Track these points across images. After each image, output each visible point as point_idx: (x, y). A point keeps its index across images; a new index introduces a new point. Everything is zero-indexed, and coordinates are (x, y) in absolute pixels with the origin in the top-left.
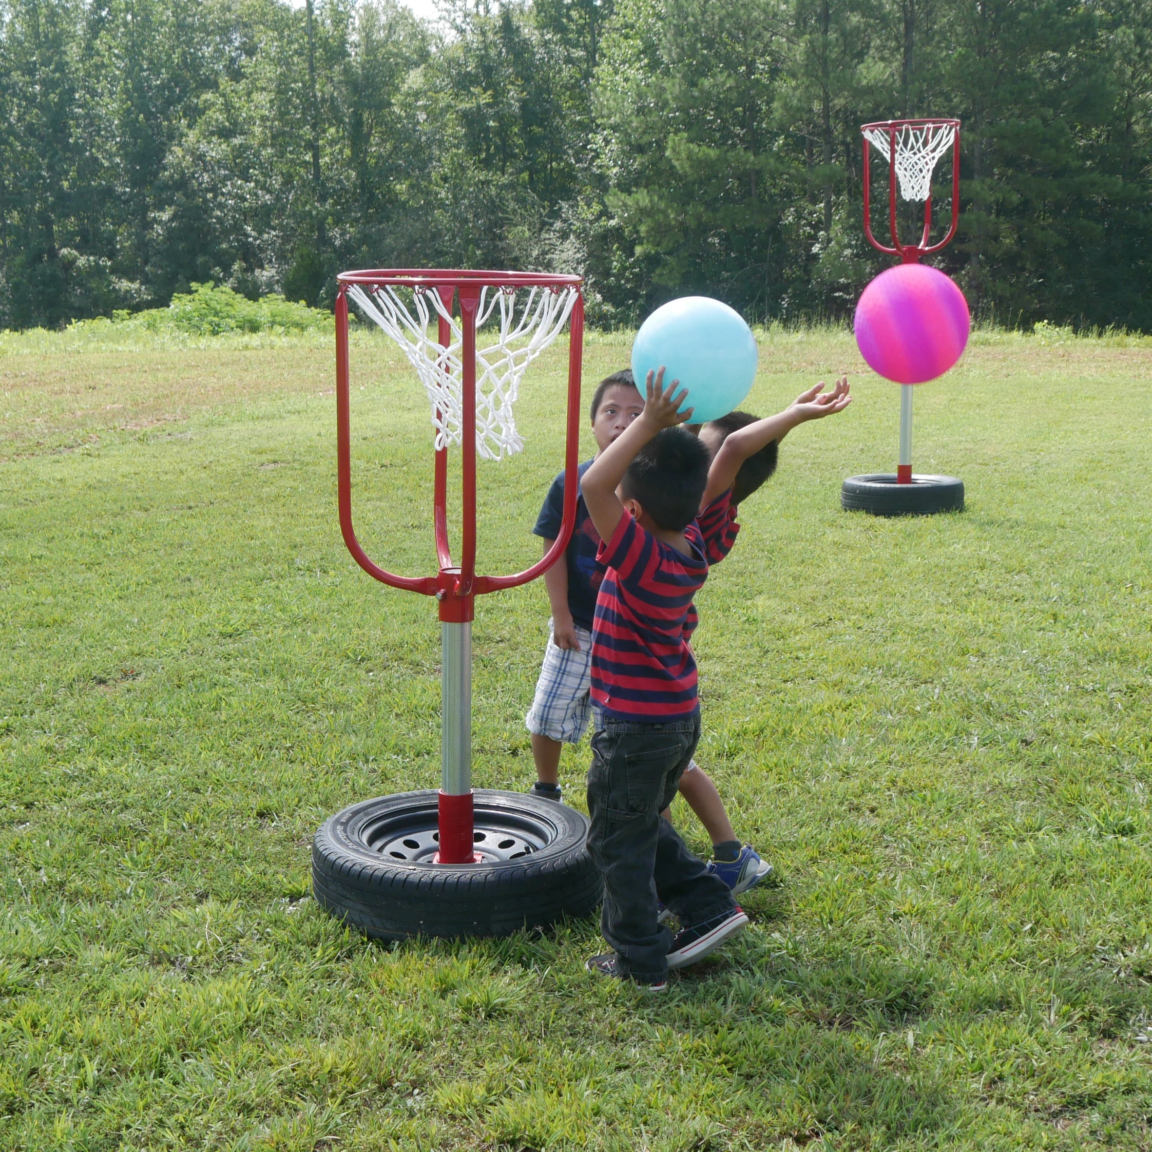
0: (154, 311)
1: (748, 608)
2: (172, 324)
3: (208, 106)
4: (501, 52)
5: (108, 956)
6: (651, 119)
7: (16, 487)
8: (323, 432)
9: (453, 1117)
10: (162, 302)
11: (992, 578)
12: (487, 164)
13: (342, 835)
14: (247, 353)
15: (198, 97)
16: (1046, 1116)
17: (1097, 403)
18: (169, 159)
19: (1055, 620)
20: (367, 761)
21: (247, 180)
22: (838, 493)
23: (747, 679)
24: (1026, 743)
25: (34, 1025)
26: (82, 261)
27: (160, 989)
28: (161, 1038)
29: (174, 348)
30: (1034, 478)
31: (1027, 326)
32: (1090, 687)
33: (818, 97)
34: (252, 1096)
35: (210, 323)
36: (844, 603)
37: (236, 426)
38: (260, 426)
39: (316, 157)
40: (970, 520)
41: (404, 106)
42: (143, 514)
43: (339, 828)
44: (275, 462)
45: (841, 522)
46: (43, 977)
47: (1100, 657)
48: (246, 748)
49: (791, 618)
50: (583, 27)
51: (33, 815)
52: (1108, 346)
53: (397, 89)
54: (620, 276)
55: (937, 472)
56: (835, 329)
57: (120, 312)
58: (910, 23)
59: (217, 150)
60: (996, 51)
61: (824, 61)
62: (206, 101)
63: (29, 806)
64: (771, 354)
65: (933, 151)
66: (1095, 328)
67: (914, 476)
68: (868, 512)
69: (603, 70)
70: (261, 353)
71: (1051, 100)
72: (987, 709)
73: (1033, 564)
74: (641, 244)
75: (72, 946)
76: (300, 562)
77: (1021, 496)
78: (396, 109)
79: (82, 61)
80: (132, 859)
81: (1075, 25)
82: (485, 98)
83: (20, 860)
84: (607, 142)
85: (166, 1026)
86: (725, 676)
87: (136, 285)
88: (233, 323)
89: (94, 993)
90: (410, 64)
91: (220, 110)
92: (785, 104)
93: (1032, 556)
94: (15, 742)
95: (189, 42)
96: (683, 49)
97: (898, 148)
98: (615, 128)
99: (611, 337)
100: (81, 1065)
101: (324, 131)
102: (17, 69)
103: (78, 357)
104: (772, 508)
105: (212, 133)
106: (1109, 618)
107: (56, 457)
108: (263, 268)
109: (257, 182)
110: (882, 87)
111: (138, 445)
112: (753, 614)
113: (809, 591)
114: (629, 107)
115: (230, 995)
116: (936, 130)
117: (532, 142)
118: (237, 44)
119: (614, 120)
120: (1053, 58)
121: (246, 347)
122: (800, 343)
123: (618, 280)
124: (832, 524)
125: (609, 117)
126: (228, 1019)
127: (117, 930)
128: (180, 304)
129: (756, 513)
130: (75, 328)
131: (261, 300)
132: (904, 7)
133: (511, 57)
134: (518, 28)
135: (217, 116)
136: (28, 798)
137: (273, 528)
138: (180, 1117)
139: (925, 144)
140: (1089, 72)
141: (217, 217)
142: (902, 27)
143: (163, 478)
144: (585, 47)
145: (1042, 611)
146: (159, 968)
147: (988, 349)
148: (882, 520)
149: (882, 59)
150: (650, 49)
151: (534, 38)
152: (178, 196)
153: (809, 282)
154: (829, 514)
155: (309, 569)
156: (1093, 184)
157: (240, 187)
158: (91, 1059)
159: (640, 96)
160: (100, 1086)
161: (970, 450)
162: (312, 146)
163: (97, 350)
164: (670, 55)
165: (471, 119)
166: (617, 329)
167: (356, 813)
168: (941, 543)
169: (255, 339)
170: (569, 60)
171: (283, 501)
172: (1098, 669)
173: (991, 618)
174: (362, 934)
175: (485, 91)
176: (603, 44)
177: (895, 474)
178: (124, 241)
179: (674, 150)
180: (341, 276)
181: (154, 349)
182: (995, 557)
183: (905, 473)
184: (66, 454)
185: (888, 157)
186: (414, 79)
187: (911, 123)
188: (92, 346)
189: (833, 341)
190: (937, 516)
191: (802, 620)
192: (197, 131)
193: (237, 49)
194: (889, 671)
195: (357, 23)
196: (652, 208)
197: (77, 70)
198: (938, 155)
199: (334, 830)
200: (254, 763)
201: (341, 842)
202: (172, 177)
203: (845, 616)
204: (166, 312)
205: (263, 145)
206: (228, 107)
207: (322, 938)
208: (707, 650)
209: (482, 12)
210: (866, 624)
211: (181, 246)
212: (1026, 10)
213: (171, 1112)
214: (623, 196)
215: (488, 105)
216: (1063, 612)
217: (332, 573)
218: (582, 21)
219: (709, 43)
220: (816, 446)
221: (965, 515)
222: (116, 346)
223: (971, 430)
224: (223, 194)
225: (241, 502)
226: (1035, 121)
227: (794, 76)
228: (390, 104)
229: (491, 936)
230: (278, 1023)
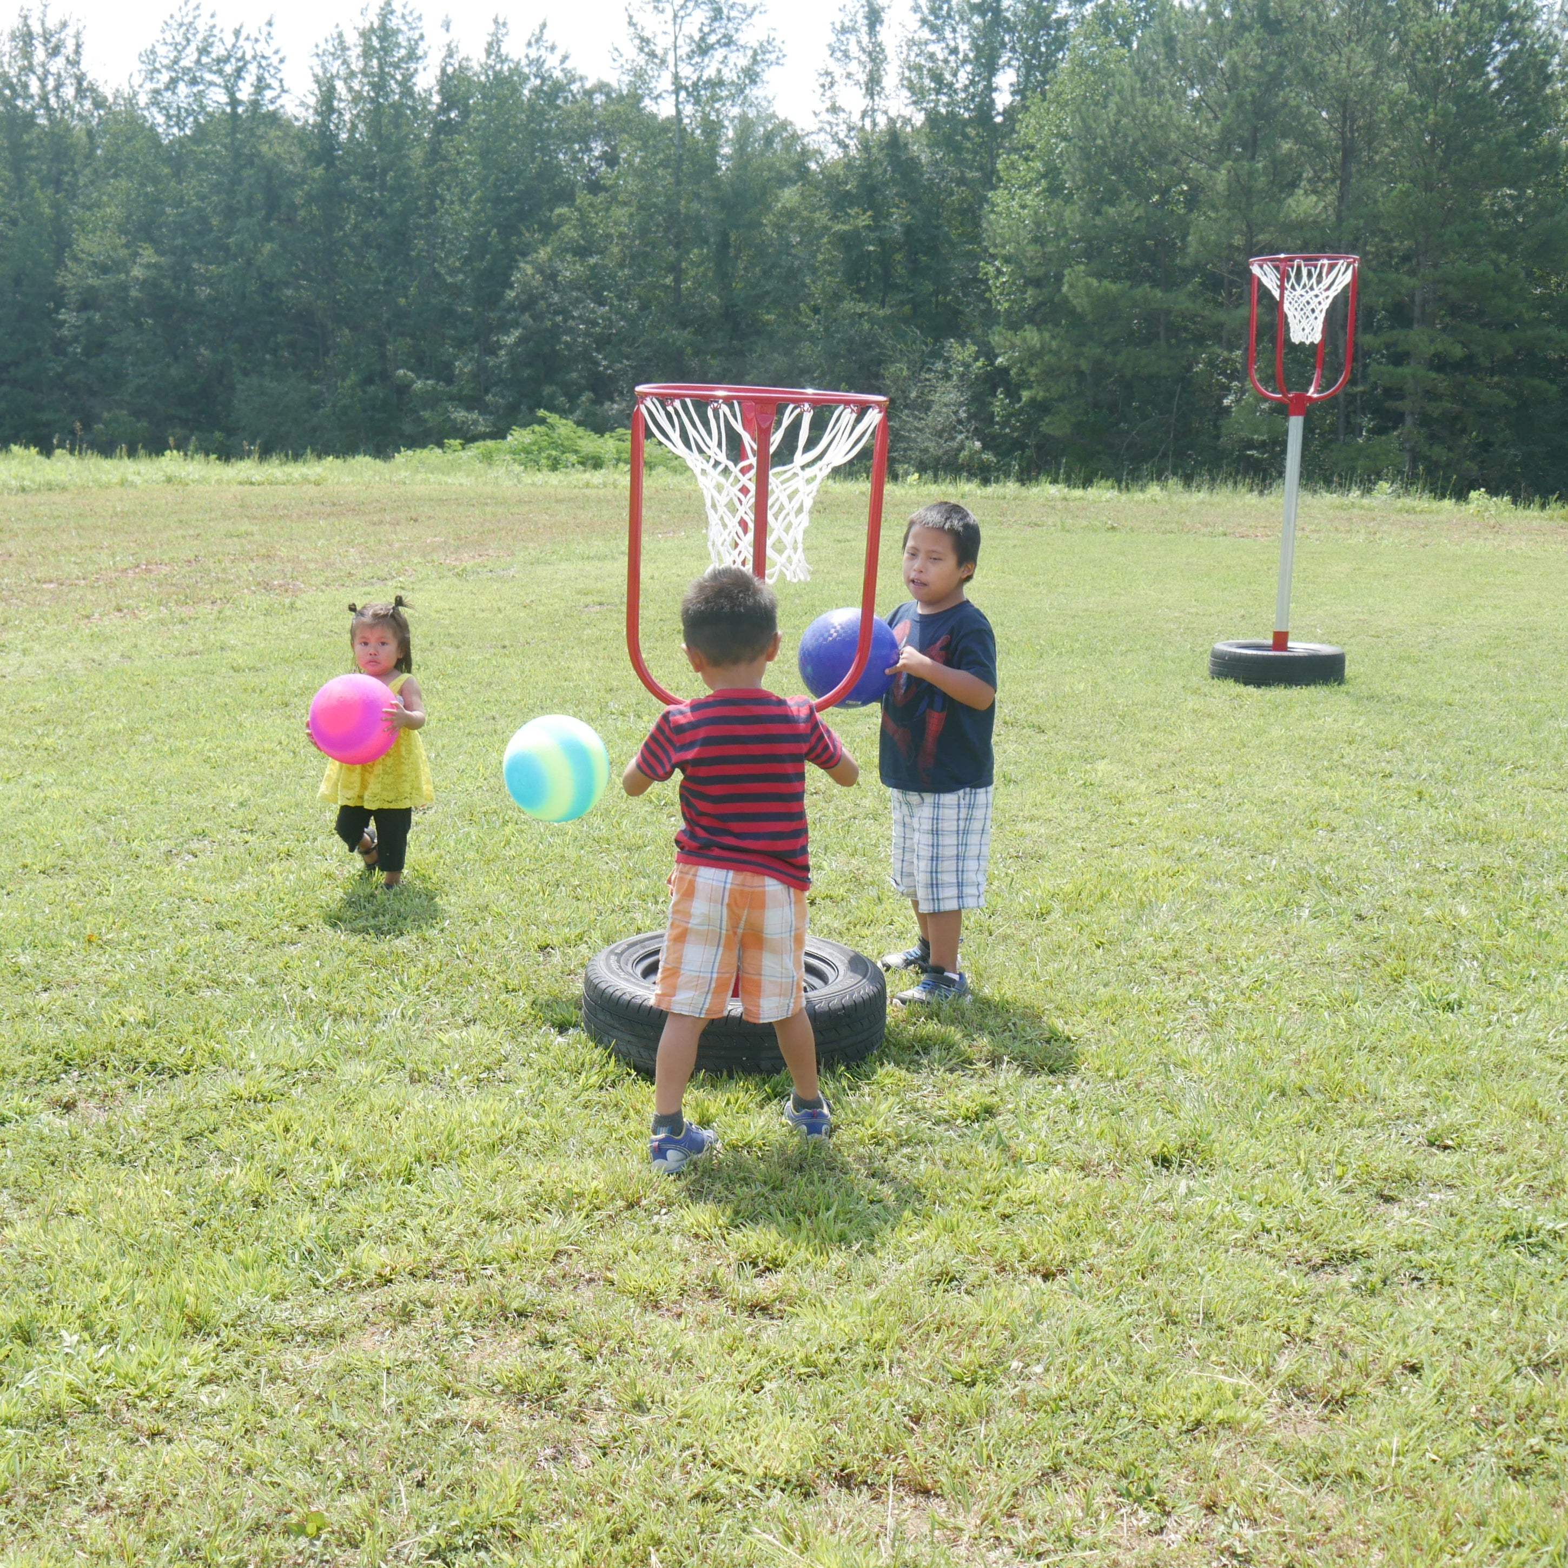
0: (490, 443)
1: (1086, 772)
2: (508, 457)
3: (563, 220)
4: (885, 171)
5: (367, 1071)
6: (1050, 249)
7: (322, 618)
8: (656, 575)
9: (697, 1236)
10: (500, 434)
11: (1360, 752)
12: (864, 294)
13: (614, 965)
14: (587, 491)
15: (551, 211)
16: (1306, 1269)
17: (1519, 577)
18: (516, 276)
19: (1420, 799)
20: (657, 903)
21: (602, 304)
22: (1207, 659)
23: (1072, 842)
24: (1361, 917)
25: (287, 1130)
26: (419, 385)
27: (418, 1106)
28: (412, 1147)
29: (508, 483)
30: (1429, 653)
31: (1461, 495)
32: (1442, 867)
33: (1241, 232)
34: (497, 1205)
35: (548, 458)
36: (1192, 772)
37: (563, 566)
38: (589, 567)
39: (677, 281)
40: (1347, 693)
41: (779, 228)
42: (452, 652)
43: (613, 958)
44: (601, 604)
45: (1206, 690)
46: (300, 1088)
47: (1460, 837)
48: (532, 883)
49: (1132, 783)
50: (980, 145)
51: (305, 938)
52: (1551, 519)
53: (768, 208)
54: (1005, 424)
55: (1323, 643)
56: (1242, 489)
57: (452, 441)
58: (1349, 152)
59: (569, 270)
60: (1444, 185)
61: (1248, 192)
62: (560, 215)
63: (302, 928)
64: (1164, 513)
65: (1328, 289)
66: (1537, 498)
67: (1290, 644)
68: (1237, 681)
69: (998, 196)
70: (602, 492)
71: (1504, 244)
72: (1324, 882)
73: (1408, 741)
74: (1031, 388)
75: (330, 1059)
76: (614, 706)
77: (1410, 670)
78: (768, 230)
79: (424, 166)
80: (401, 983)
81: (1537, 159)
82: (864, 220)
83: (288, 979)
84: (999, 272)
85: (417, 1138)
86: (1049, 838)
87: (475, 415)
88: (573, 458)
89: (349, 1104)
90: (783, 181)
91: (575, 227)
92: (1201, 238)
93: (1410, 733)
94: (295, 867)
95: (543, 149)
96: (1088, 174)
97: (1288, 286)
98: (1007, 260)
99: (991, 490)
100: (328, 1169)
101: (688, 252)
102: (356, 173)
103: (402, 488)
104: (1132, 673)
105: (566, 250)
106: (1479, 799)
107: (367, 589)
108: (613, 401)
109: (612, 306)
110: (1315, 222)
111: (456, 581)
112: (1092, 778)
113: (1155, 758)
114: (1025, 236)
115: (486, 1113)
116: (1331, 267)
117: (916, 271)
118: (597, 154)
119: (1010, 248)
120: (1511, 196)
121: (587, 485)
122: (1202, 503)
123: (1002, 428)
124: (1195, 692)
125: (1003, 247)
126: (482, 1137)
127: (378, 1048)
128: (519, 437)
129: (1113, 678)
130: (403, 457)
131: (607, 435)
132: (1343, 133)
133: (897, 176)
134: (906, 144)
135: (570, 232)
136: (301, 921)
137: (590, 671)
138: (423, 1220)
139: (1319, 281)
140: (1551, 213)
141: (566, 343)
142: (1339, 155)
143: (481, 615)
144: (981, 168)
145: (1407, 789)
146: (419, 1085)
147: (1412, 517)
148: (1251, 689)
149: (1315, 192)
150: (1051, 172)
151: (923, 157)
152: (526, 318)
153: (1218, 437)
154: (1195, 681)
155: (623, 714)
156: (1548, 339)
157: (593, 312)
158: (339, 1163)
159: (1038, 224)
160: (346, 1187)
161: (1364, 621)
162: (674, 268)
163: (425, 481)
164: (1074, 181)
165: (848, 242)
166: (997, 481)
167: (632, 945)
168: (1311, 716)
169: (596, 477)
170: (962, 181)
171: (604, 644)
172: (1455, 849)
173: (1350, 793)
174: (628, 1064)
175: (865, 211)
176: (1000, 166)
177: (1270, 642)
178: (463, 366)
179: (1071, 286)
180: (639, 389)
181: (485, 484)
182: (1367, 731)
183: (1281, 640)
184: (378, 586)
185: (1276, 294)
186: (789, 196)
187: (1305, 259)
188: (419, 477)
189: (1238, 502)
190: (1312, 688)
191: (1143, 787)
192: (549, 249)
193: (597, 159)
194: (1227, 841)
195: (731, 134)
196: (1042, 347)
197: (419, 176)
198: (1332, 293)
199: (607, 959)
200: (538, 899)
201: (612, 972)
202: (517, 297)
203: (1190, 784)
204: (502, 444)
205: (621, 266)
206: (584, 223)
207: (587, 1066)
208: (1034, 811)
209: (868, 126)
210: (1210, 792)
211: (526, 373)
212: (1481, 140)
213: (414, 1217)
214: (1010, 334)
215: (867, 227)
216: (1432, 790)
217: (646, 718)
218: (977, 140)
219: (1118, 168)
220: (1194, 610)
221: (1343, 688)
222: (445, 478)
223: (1370, 601)
224: (573, 318)
225: (559, 644)
226: (1484, 266)
227: (1214, 208)
228: (761, 224)
229: (760, 1072)
230: (531, 1142)
